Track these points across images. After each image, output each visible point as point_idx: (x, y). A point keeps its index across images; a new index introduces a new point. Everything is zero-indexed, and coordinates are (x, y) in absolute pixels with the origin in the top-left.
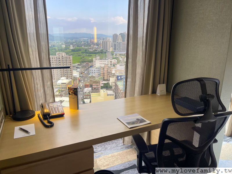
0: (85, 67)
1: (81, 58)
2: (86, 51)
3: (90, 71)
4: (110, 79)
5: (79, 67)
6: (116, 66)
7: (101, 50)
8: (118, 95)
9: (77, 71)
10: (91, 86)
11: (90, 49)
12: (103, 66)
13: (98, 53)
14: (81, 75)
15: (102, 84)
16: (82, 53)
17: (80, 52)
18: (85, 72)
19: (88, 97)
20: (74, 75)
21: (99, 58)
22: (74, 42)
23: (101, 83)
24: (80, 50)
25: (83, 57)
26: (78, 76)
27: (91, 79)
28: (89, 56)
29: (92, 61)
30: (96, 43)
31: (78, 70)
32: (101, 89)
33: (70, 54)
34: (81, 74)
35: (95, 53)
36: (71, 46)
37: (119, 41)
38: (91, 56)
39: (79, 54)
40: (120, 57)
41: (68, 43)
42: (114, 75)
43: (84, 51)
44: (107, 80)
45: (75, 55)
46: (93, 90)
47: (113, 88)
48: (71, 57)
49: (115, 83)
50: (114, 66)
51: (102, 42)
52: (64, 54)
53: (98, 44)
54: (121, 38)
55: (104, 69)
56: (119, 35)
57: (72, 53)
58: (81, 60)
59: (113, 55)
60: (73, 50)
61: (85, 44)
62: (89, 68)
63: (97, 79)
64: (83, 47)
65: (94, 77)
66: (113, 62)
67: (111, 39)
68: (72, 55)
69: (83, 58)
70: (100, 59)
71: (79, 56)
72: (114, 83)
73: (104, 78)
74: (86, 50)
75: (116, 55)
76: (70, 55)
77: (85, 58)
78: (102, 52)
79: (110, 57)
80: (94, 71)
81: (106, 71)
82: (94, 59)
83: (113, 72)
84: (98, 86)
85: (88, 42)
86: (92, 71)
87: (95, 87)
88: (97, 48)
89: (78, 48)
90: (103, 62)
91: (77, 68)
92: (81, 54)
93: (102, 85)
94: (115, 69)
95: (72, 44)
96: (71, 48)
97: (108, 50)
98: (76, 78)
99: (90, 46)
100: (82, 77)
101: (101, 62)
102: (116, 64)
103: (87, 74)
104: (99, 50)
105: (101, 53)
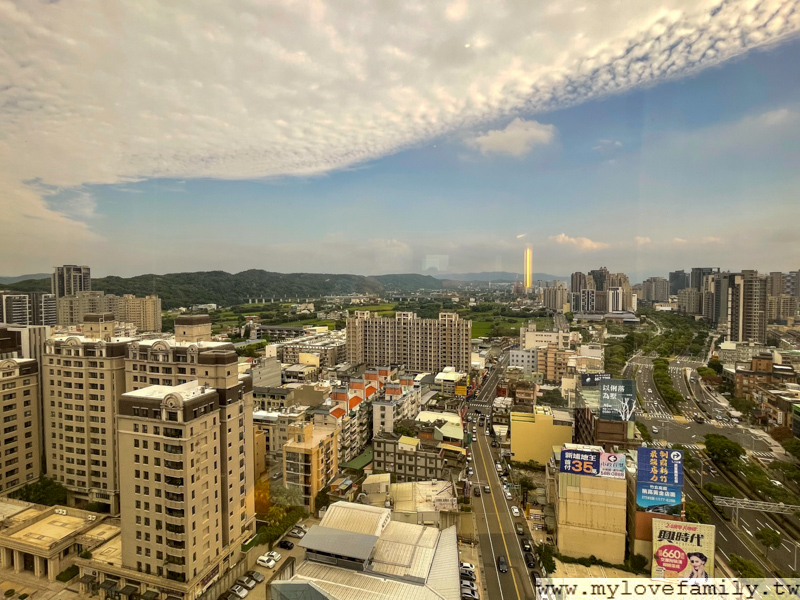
0: (500, 347)
1: (492, 327)
2: (504, 312)
3: (511, 358)
4: (563, 380)
5: (485, 345)
6: (578, 348)
7: (542, 309)
8: (584, 426)
9: (481, 356)
10: (512, 394)
11: (514, 306)
12: (544, 346)
13: (534, 315)
14: (490, 365)
15: (541, 391)
16: (495, 314)
17: (490, 313)
18: (500, 360)
19: (504, 421)
20: (473, 363)
21: (534, 326)
22: (478, 292)
23: (538, 388)
24: (490, 308)
25: (497, 324)
26: (482, 368)
27: (512, 377)
28: (510, 321)
29: (516, 334)
30: (530, 294)
31: (484, 352)
32: (539, 403)
33: (468, 317)
34: (490, 362)
35: (525, 315)
36: (472, 300)
37: (588, 289)
38: (516, 322)
39: (486, 318)
40: (590, 328)
41: (466, 293)
42: (572, 372)
43: (500, 311)
44: (554, 383)
45: (479, 319)
46: (515, 403)
47: (571, 404)
48: (470, 323)
49: (577, 393)
50: (573, 347)
51: (544, 291)
52: (454, 317)
53: (532, 297)
54: (592, 281)
55: (546, 354)
56: (586, 274)
57: (472, 315)
58: (489, 331)
59: (570, 320)
60: (475, 309)
61: (503, 295)
62: (509, 349)
63: (527, 378)
64: (498, 302)
65: (520, 372)
66: (571, 339)
67: (567, 285)
68: (471, 318)
69: (496, 327)
70: (538, 330)
71: (487, 321)
72: (572, 391)
73: (545, 376)
74: (503, 309)
75: (579, 322)
76: (467, 319)
77: (501, 325)
78: (542, 314)
79: (563, 325)
80: (520, 359)
81: (553, 360)
82: (522, 329)
83: (572, 363)
84: (529, 395)
85: (509, 291)
86: (515, 358)
87: (523, 396)
88: (532, 305)
89: (487, 303)
90: (544, 338)
91: (481, 348)
92: (492, 318)
93: (541, 394)
94: (575, 356)
95: (473, 295)
96: (472, 304)
97: (559, 311)
98: (477, 371)
99: (514, 300)
100: (492, 369)
101: (539, 338)
102: (580, 345)
103: (505, 363)
104: (535, 309)
105: (541, 316)
